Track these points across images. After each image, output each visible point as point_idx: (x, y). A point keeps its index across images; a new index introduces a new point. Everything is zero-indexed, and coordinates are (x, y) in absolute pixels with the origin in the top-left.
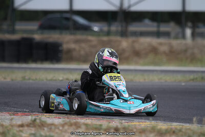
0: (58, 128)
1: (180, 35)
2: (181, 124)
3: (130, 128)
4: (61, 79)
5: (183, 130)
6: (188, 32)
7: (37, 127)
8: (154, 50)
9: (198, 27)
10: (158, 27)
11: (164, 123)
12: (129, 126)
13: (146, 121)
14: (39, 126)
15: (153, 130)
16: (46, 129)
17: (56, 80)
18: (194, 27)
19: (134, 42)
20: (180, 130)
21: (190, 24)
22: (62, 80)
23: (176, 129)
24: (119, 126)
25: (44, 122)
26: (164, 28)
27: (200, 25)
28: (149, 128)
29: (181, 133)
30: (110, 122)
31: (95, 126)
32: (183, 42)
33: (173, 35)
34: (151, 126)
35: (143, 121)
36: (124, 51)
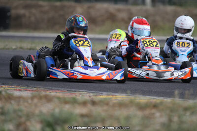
0: (27, 102)
2: (155, 97)
4: (14, 47)
7: (4, 100)
14: (6, 99)
16: (13, 102)
17: (8, 49)
19: (89, 8)
22: (15, 49)
25: (10, 94)
32: (144, 8)
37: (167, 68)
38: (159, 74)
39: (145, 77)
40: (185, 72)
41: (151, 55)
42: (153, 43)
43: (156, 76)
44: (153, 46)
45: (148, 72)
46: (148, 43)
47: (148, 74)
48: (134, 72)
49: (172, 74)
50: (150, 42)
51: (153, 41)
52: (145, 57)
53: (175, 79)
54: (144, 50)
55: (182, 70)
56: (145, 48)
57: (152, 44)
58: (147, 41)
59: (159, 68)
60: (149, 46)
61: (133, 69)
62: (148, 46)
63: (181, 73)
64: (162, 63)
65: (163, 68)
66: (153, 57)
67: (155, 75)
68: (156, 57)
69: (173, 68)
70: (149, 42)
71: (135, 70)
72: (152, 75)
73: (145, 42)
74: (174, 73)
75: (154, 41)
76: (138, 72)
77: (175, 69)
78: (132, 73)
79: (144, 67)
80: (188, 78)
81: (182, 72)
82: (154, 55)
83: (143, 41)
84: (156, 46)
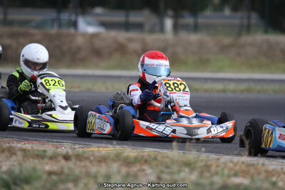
1: (158, 28)
3: (86, 155)
5: (159, 158)
6: (169, 23)
8: (121, 49)
9: (182, 17)
10: (127, 16)
11: (134, 149)
12: (84, 152)
13: (109, 145)
15: (117, 157)
18: (176, 17)
20: (155, 159)
21: (170, 12)
23: (149, 156)
24: (71, 152)
26: (135, 17)
27: (186, 13)
28: (112, 156)
29: (156, 162)
30: (58, 148)
31: (36, 153)
32: (161, 37)
33: (147, 27)
34: (115, 152)
35: (104, 145)
36: (79, 49)
37: (202, 121)
38: (190, 130)
39: (170, 136)
40: (227, 128)
41: (178, 103)
42: (180, 87)
43: (186, 134)
44: (180, 90)
45: (174, 128)
46: (172, 86)
47: (174, 131)
48: (154, 128)
49: (209, 131)
50: (176, 85)
51: (179, 83)
52: (166, 106)
53: (213, 137)
54: (168, 96)
55: (222, 125)
56: (168, 94)
57: (178, 87)
58: (171, 83)
59: (190, 123)
60: (174, 91)
61: (153, 124)
62: (172, 90)
63: (222, 129)
64: (195, 114)
65: (195, 122)
66: (181, 107)
67: (185, 132)
68: (185, 106)
69: (210, 122)
70: (174, 84)
71: (156, 125)
72: (181, 132)
73: (168, 85)
74: (212, 129)
75: (181, 84)
76: (160, 128)
77: (212, 124)
78: (151, 129)
79: (168, 121)
80: (231, 135)
81: (222, 127)
82: (182, 103)
83: (165, 84)
84: (184, 90)
